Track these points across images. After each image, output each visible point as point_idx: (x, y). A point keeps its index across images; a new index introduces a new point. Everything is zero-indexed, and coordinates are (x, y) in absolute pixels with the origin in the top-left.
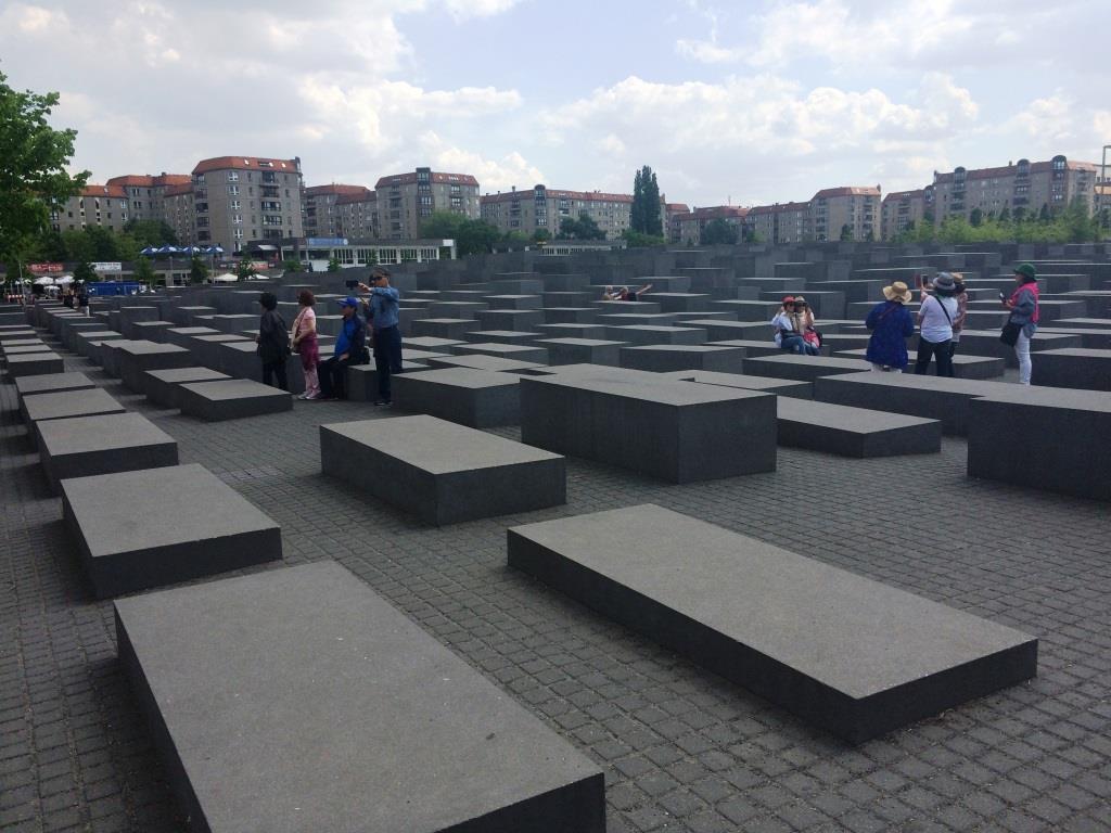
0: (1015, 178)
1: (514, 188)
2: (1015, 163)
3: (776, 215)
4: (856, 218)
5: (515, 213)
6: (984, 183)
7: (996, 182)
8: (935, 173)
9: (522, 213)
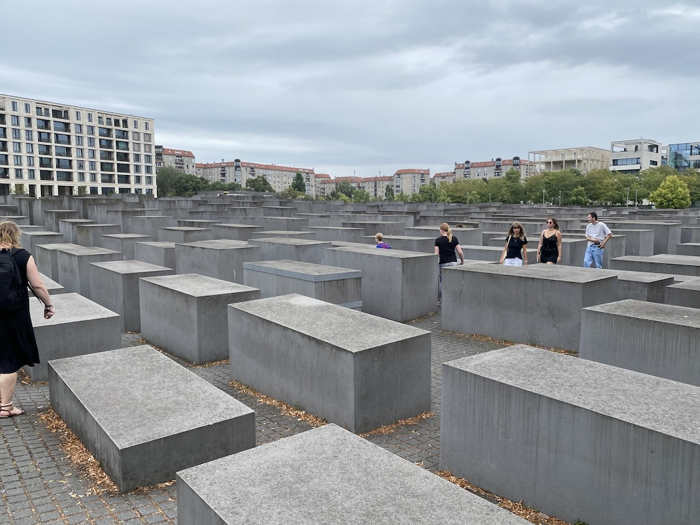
0: (495, 168)
1: (223, 160)
2: (495, 160)
3: (375, 183)
4: (416, 186)
5: (223, 175)
6: (480, 170)
7: (486, 169)
8: (456, 164)
9: (227, 175)
